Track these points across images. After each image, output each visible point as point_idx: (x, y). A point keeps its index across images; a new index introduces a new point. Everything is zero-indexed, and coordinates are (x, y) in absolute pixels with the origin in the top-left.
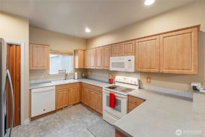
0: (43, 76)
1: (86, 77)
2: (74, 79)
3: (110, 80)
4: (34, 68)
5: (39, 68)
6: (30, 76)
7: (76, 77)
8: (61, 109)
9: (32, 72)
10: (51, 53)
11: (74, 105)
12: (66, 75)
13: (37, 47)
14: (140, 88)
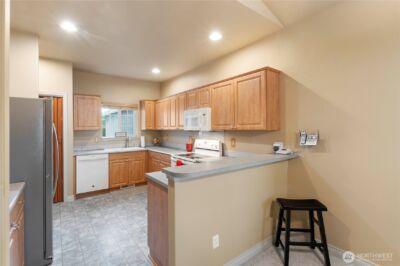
0: (92, 141)
1: (160, 144)
2: (140, 146)
3: (188, 146)
4: (80, 128)
5: (87, 129)
6: (74, 139)
7: (143, 144)
8: (118, 188)
9: (77, 133)
10: (104, 106)
11: (137, 185)
12: (127, 140)
13: (84, 99)
14: (223, 155)
